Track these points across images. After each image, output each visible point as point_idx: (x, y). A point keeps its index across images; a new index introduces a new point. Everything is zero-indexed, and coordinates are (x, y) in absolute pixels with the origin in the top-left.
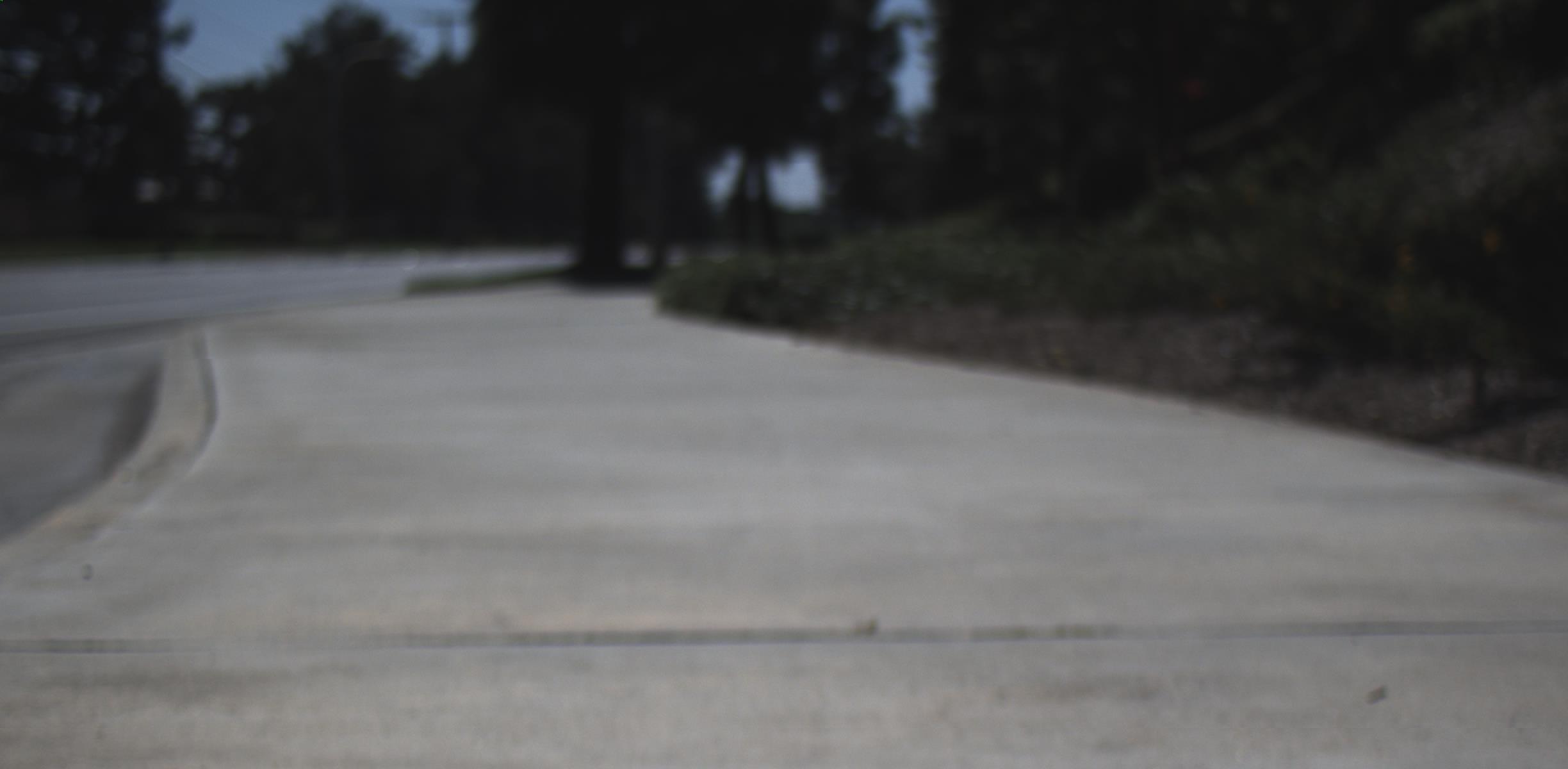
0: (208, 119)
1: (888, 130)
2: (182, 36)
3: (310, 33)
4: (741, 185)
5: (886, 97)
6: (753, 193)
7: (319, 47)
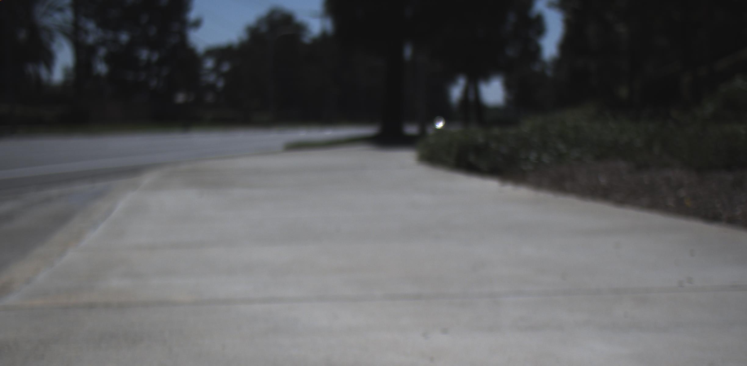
0: (209, 64)
1: (537, 68)
2: (197, 24)
3: (261, 21)
4: (466, 93)
5: (537, 50)
6: (472, 97)
7: (264, 29)
